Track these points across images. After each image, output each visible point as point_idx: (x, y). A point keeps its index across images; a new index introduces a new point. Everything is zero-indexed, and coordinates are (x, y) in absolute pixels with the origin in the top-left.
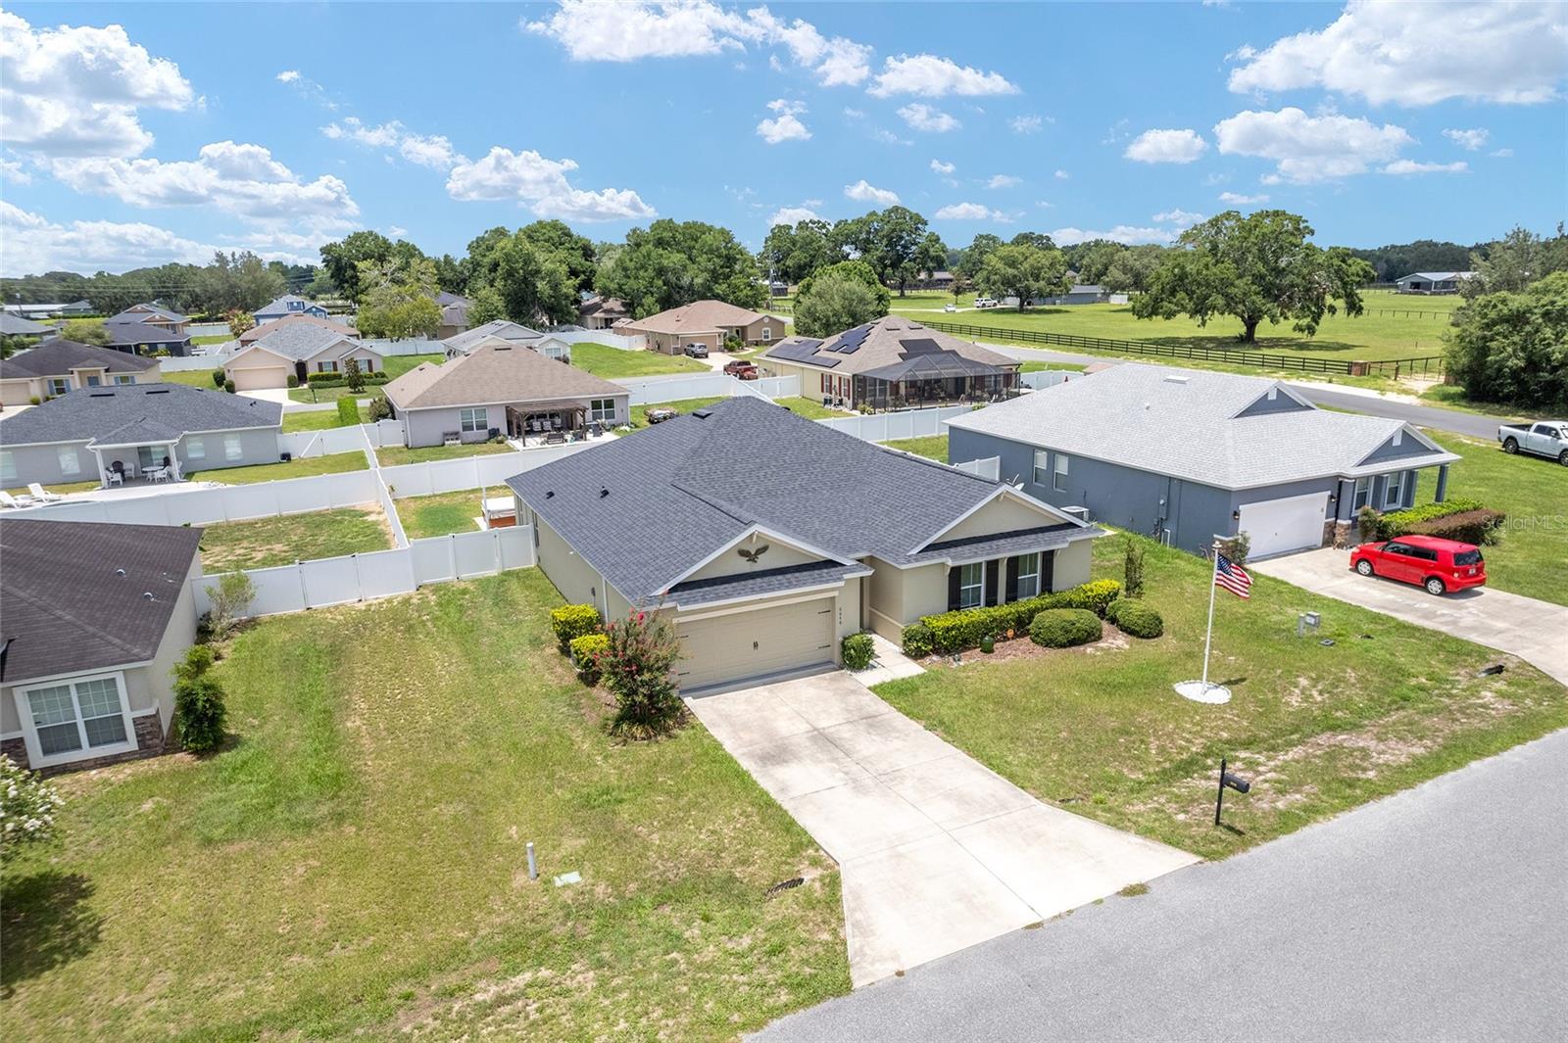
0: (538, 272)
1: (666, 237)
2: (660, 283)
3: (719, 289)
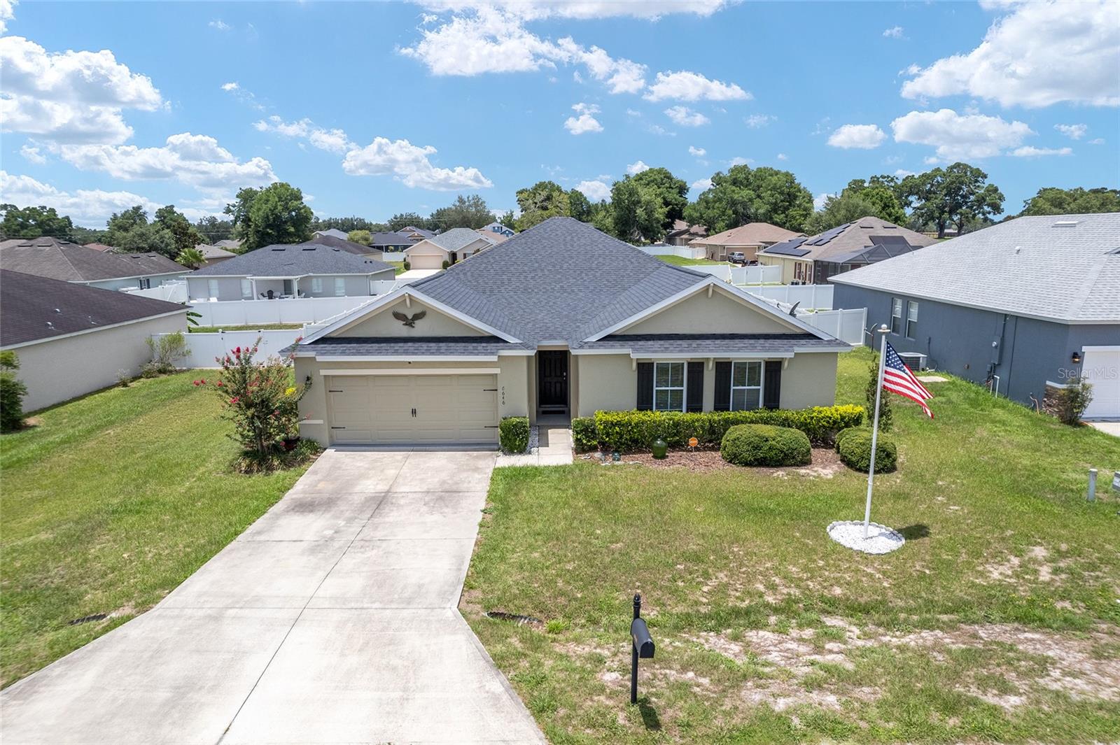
0: (639, 202)
1: (741, 178)
2: (731, 212)
3: (778, 218)
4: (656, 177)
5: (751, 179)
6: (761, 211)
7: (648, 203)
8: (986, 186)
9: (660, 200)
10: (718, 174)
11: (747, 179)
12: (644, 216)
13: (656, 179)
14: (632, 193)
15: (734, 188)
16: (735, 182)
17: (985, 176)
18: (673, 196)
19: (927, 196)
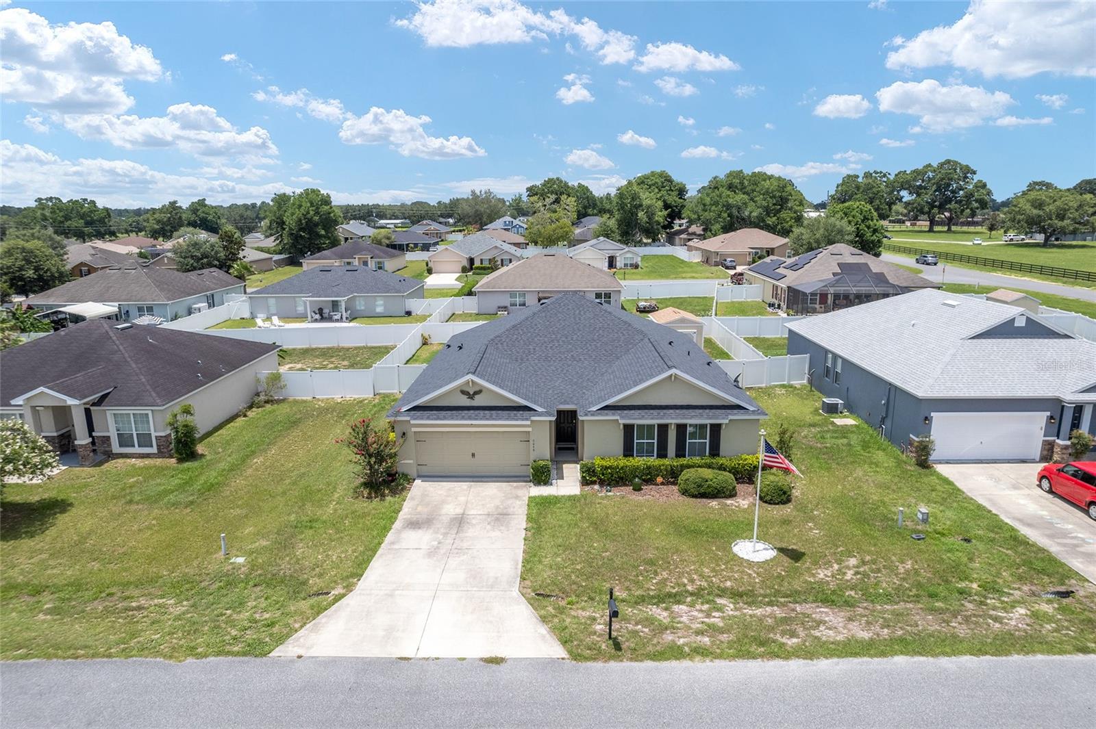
0: (641, 205)
1: (736, 183)
2: (726, 215)
3: (771, 221)
4: (657, 180)
5: (746, 183)
6: (755, 214)
7: (649, 207)
8: (975, 181)
9: (660, 204)
10: (715, 178)
11: (742, 183)
12: (645, 219)
13: (656, 183)
14: (635, 197)
15: (729, 193)
16: (731, 187)
17: (974, 173)
18: (673, 199)
19: (918, 191)
